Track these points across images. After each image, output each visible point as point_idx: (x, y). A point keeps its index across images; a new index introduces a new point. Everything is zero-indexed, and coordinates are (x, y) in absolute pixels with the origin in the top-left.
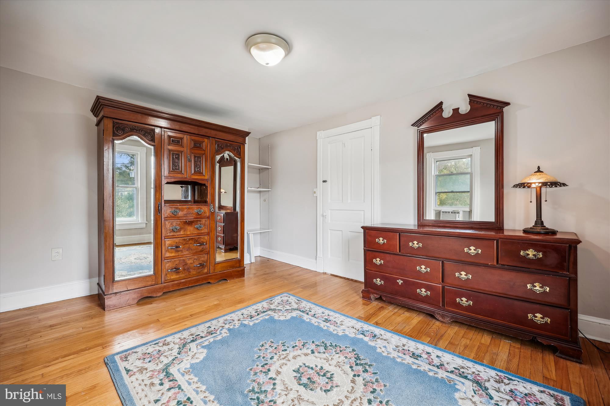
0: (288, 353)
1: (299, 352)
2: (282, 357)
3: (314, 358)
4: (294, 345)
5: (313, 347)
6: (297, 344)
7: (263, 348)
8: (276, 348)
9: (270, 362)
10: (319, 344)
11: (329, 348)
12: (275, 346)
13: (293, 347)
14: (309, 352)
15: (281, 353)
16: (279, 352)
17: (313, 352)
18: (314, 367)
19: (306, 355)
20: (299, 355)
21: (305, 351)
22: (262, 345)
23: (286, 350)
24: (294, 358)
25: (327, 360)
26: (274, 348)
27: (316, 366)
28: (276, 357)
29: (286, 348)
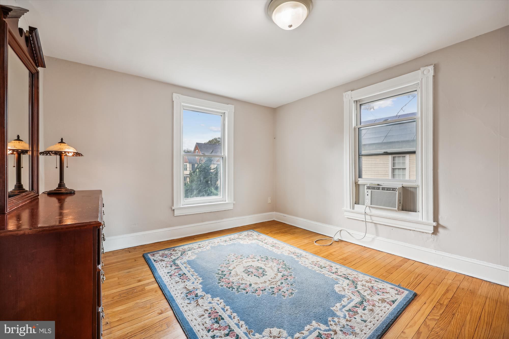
0: (269, 286)
1: (260, 286)
2: (274, 283)
3: (251, 281)
4: (264, 291)
5: (248, 289)
6: (261, 292)
7: (291, 291)
8: (280, 290)
9: (283, 281)
10: (243, 290)
11: (236, 287)
12: (280, 292)
13: (265, 290)
14: (253, 285)
15: (275, 286)
16: (277, 286)
17: (250, 285)
18: (253, 276)
19: (256, 283)
20: (262, 283)
21: (256, 287)
22: (292, 295)
23: (271, 288)
24: (265, 282)
25: (243, 279)
26: (282, 290)
27: (251, 276)
28: (279, 283)
29: (270, 289)
